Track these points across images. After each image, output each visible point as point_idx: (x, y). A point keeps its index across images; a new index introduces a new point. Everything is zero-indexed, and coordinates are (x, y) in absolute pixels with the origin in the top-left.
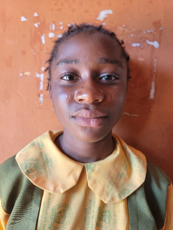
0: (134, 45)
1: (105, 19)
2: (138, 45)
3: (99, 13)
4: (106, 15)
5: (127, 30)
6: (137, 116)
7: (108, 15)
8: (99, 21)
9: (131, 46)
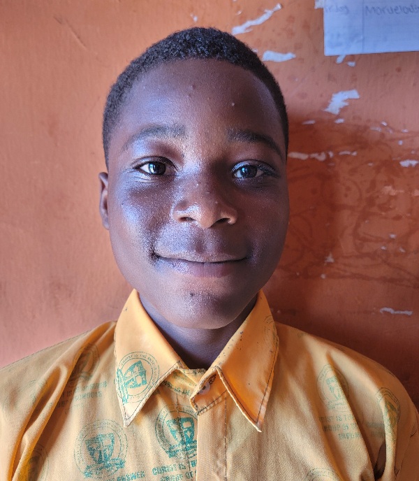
0: (405, 164)
1: (343, 110)
2: (414, 163)
3: (330, 97)
4: (345, 101)
5: (391, 132)
6: (409, 313)
7: (349, 100)
8: (330, 114)
9: (400, 165)
